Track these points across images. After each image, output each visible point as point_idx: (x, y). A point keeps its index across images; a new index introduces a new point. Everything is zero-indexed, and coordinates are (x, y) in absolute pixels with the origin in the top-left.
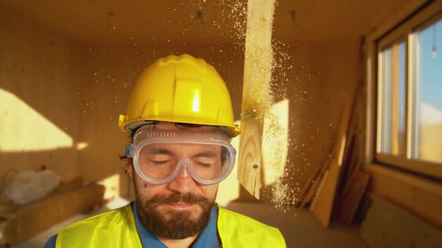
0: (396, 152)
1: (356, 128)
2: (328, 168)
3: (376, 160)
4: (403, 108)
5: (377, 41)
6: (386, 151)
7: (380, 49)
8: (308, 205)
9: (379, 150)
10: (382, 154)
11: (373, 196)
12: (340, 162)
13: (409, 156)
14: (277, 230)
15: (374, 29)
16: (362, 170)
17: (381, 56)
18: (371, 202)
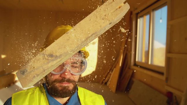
0: (143, 61)
1: (127, 50)
2: (115, 67)
3: (135, 64)
4: (148, 43)
5: (137, 14)
6: (140, 60)
7: (138, 17)
8: (106, 83)
9: (137, 60)
10: (138, 62)
11: (134, 80)
12: (120, 65)
13: (150, 63)
14: (101, 96)
15: (136, 9)
16: (129, 68)
17: (139, 20)
18: (133, 82)
